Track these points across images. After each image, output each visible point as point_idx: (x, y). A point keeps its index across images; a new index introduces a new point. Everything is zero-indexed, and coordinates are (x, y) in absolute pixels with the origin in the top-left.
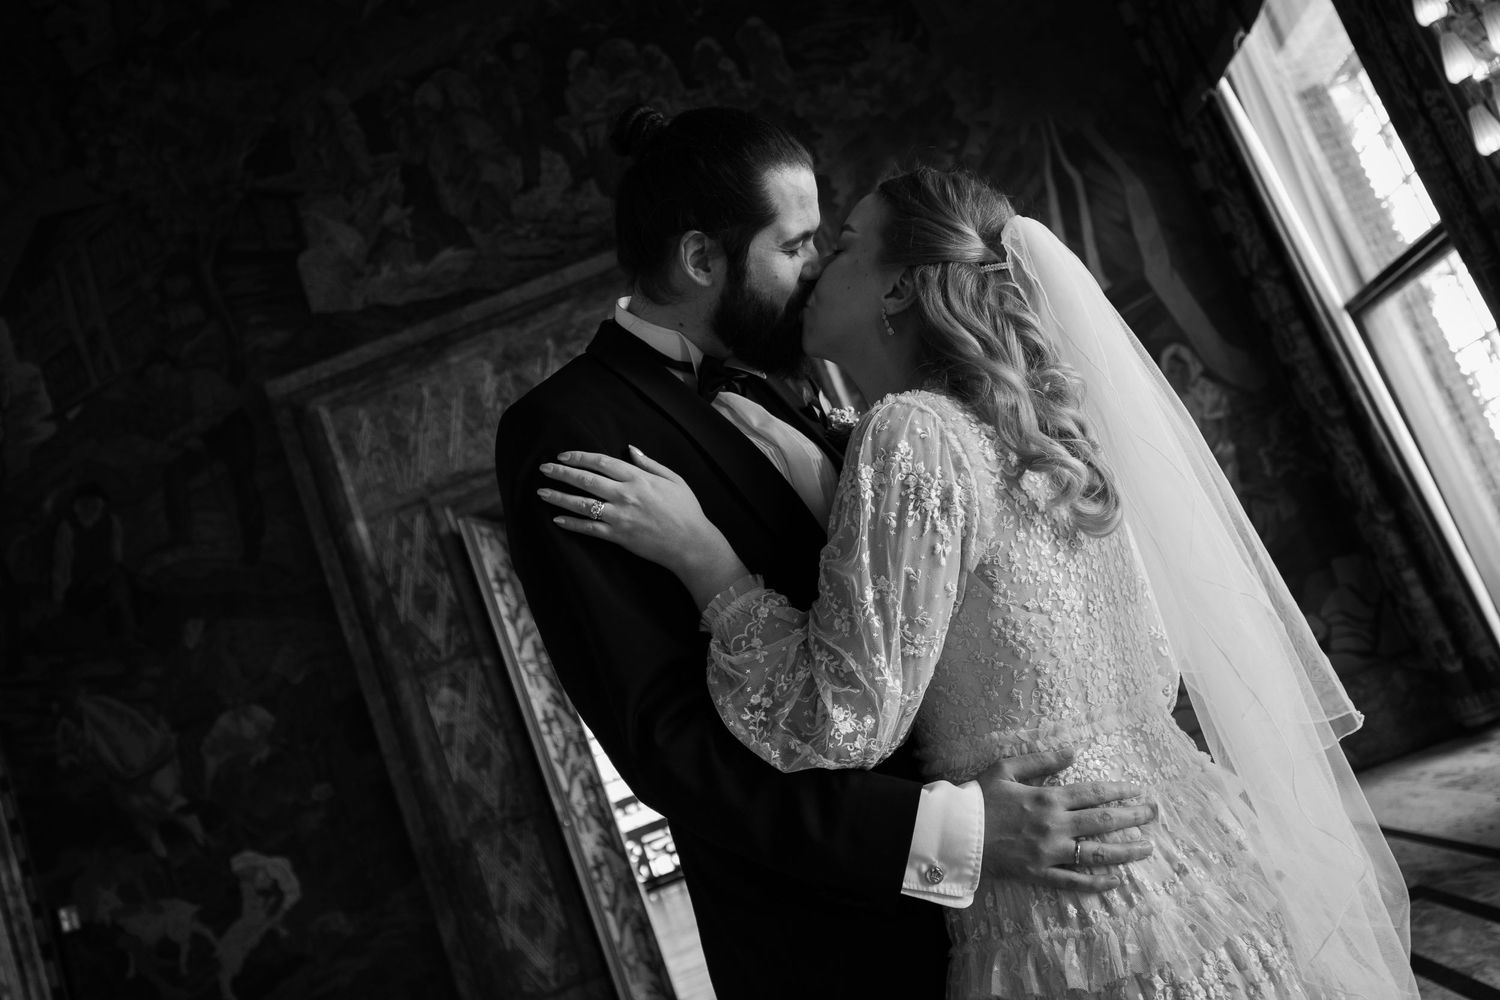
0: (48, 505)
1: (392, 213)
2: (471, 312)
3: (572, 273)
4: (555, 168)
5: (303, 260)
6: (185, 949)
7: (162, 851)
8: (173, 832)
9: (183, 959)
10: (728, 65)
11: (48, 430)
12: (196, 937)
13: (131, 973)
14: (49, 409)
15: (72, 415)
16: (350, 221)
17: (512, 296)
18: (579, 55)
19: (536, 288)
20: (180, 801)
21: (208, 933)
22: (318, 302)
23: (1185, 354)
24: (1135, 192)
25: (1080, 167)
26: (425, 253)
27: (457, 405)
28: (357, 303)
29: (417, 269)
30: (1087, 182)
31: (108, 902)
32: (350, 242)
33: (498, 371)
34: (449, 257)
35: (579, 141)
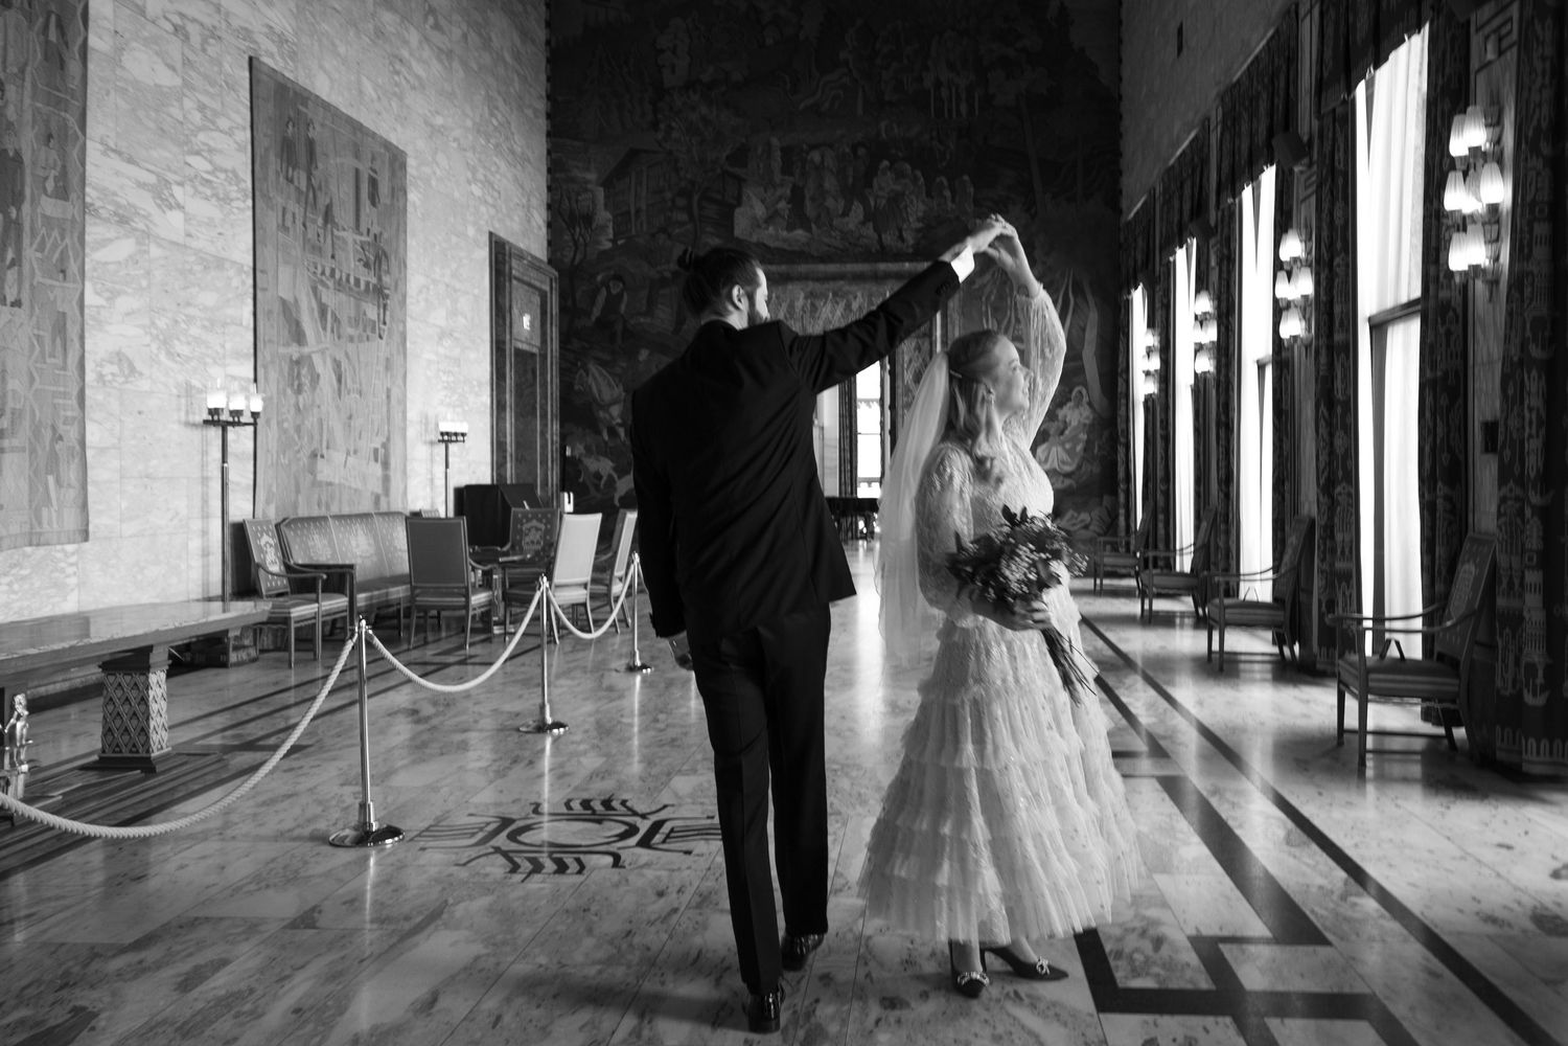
0: (599, 278)
1: (782, 205)
2: (803, 268)
3: (850, 267)
4: (858, 211)
5: (738, 211)
6: (605, 478)
7: (606, 438)
8: (612, 432)
9: (603, 482)
10: (947, 193)
11: (608, 245)
12: (610, 476)
13: (581, 480)
14: (611, 236)
15: (620, 242)
16: (763, 201)
17: (821, 267)
18: (886, 163)
19: (832, 268)
20: (619, 421)
21: (616, 476)
22: (737, 232)
23: (1084, 392)
24: (1093, 317)
25: (1075, 297)
26: (790, 228)
27: (784, 306)
28: (754, 239)
29: (785, 234)
30: (1076, 303)
31: (580, 448)
32: (760, 210)
33: (806, 298)
34: (799, 233)
35: (872, 203)
